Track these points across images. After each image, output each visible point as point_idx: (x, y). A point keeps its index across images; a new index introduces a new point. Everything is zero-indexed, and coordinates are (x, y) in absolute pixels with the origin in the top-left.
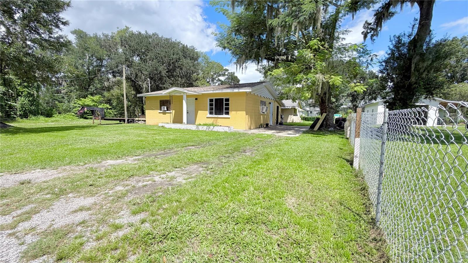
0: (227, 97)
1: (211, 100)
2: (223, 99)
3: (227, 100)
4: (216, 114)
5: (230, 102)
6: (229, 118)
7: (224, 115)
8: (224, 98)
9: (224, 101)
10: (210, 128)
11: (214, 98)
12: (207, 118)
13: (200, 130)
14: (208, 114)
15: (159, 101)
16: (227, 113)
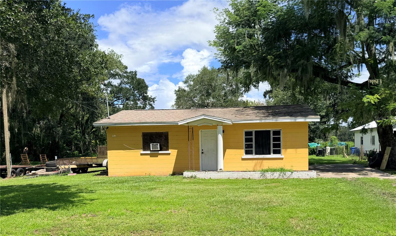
0: (277, 129)
1: (248, 134)
2: (269, 131)
3: (277, 133)
4: (256, 154)
5: (282, 136)
6: (282, 159)
7: (272, 154)
8: (272, 129)
9: (272, 135)
10: (285, 174)
11: (254, 130)
12: (243, 159)
13: (269, 178)
14: (244, 154)
15: (141, 134)
16: (278, 152)
